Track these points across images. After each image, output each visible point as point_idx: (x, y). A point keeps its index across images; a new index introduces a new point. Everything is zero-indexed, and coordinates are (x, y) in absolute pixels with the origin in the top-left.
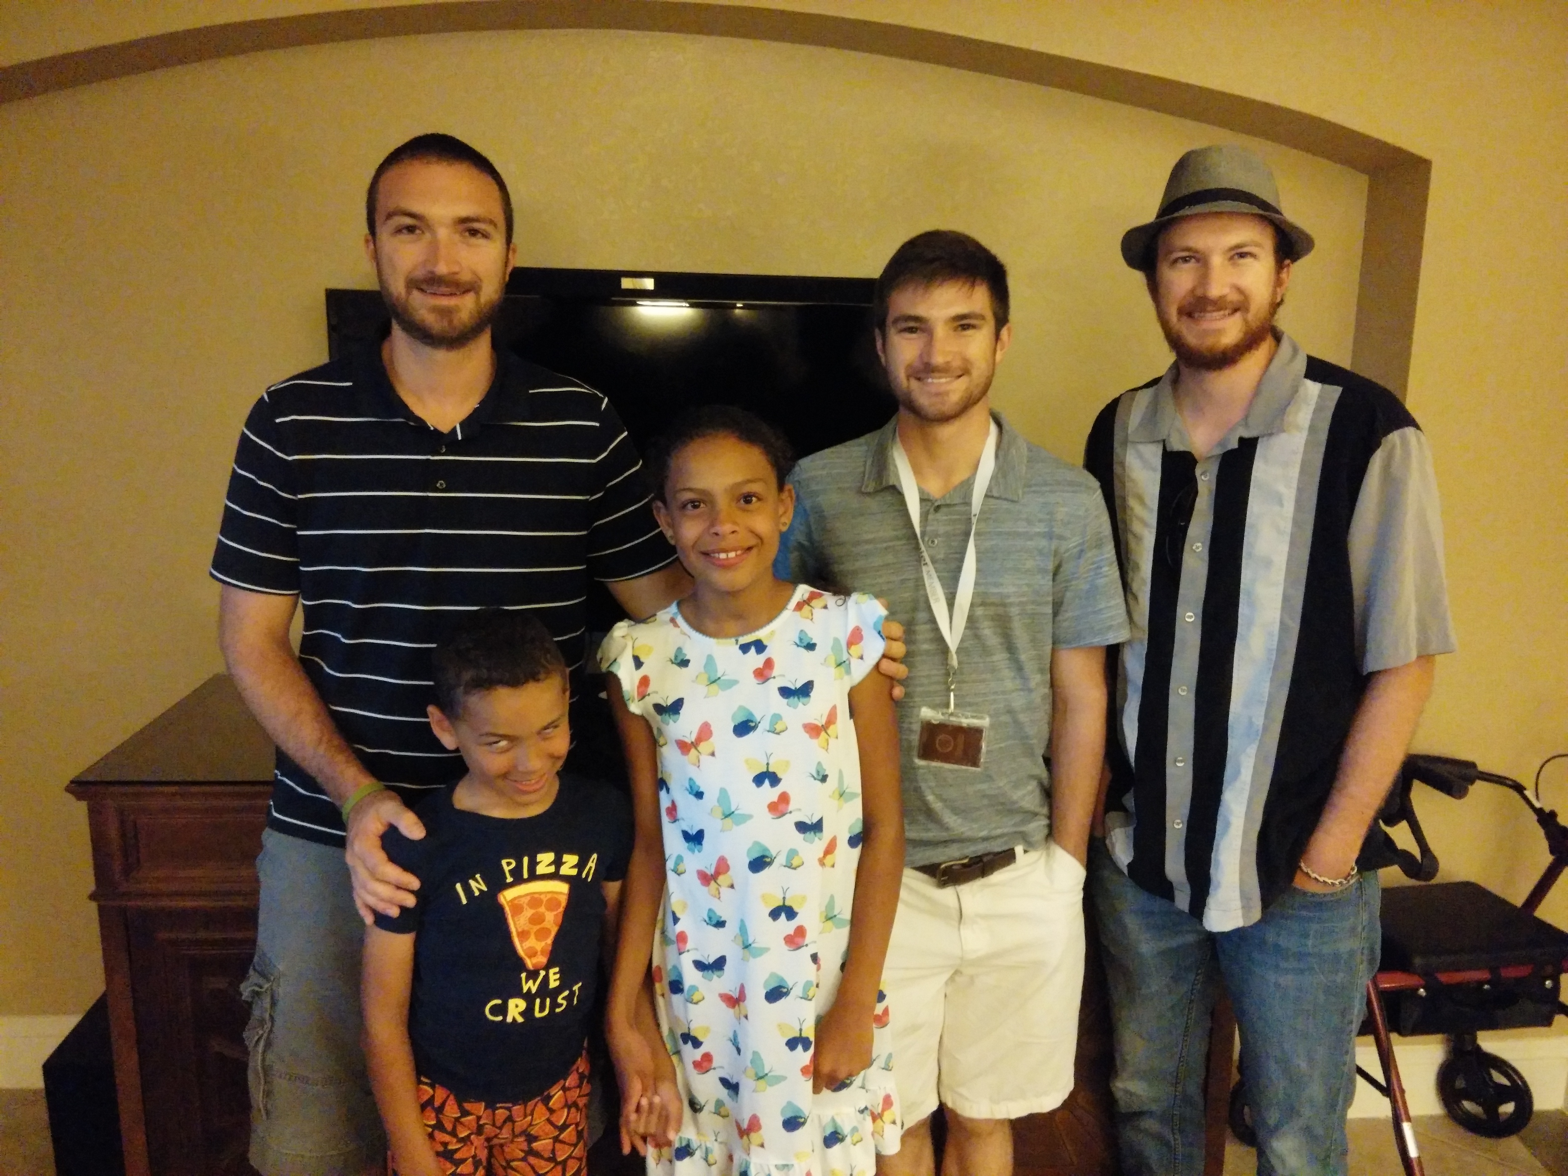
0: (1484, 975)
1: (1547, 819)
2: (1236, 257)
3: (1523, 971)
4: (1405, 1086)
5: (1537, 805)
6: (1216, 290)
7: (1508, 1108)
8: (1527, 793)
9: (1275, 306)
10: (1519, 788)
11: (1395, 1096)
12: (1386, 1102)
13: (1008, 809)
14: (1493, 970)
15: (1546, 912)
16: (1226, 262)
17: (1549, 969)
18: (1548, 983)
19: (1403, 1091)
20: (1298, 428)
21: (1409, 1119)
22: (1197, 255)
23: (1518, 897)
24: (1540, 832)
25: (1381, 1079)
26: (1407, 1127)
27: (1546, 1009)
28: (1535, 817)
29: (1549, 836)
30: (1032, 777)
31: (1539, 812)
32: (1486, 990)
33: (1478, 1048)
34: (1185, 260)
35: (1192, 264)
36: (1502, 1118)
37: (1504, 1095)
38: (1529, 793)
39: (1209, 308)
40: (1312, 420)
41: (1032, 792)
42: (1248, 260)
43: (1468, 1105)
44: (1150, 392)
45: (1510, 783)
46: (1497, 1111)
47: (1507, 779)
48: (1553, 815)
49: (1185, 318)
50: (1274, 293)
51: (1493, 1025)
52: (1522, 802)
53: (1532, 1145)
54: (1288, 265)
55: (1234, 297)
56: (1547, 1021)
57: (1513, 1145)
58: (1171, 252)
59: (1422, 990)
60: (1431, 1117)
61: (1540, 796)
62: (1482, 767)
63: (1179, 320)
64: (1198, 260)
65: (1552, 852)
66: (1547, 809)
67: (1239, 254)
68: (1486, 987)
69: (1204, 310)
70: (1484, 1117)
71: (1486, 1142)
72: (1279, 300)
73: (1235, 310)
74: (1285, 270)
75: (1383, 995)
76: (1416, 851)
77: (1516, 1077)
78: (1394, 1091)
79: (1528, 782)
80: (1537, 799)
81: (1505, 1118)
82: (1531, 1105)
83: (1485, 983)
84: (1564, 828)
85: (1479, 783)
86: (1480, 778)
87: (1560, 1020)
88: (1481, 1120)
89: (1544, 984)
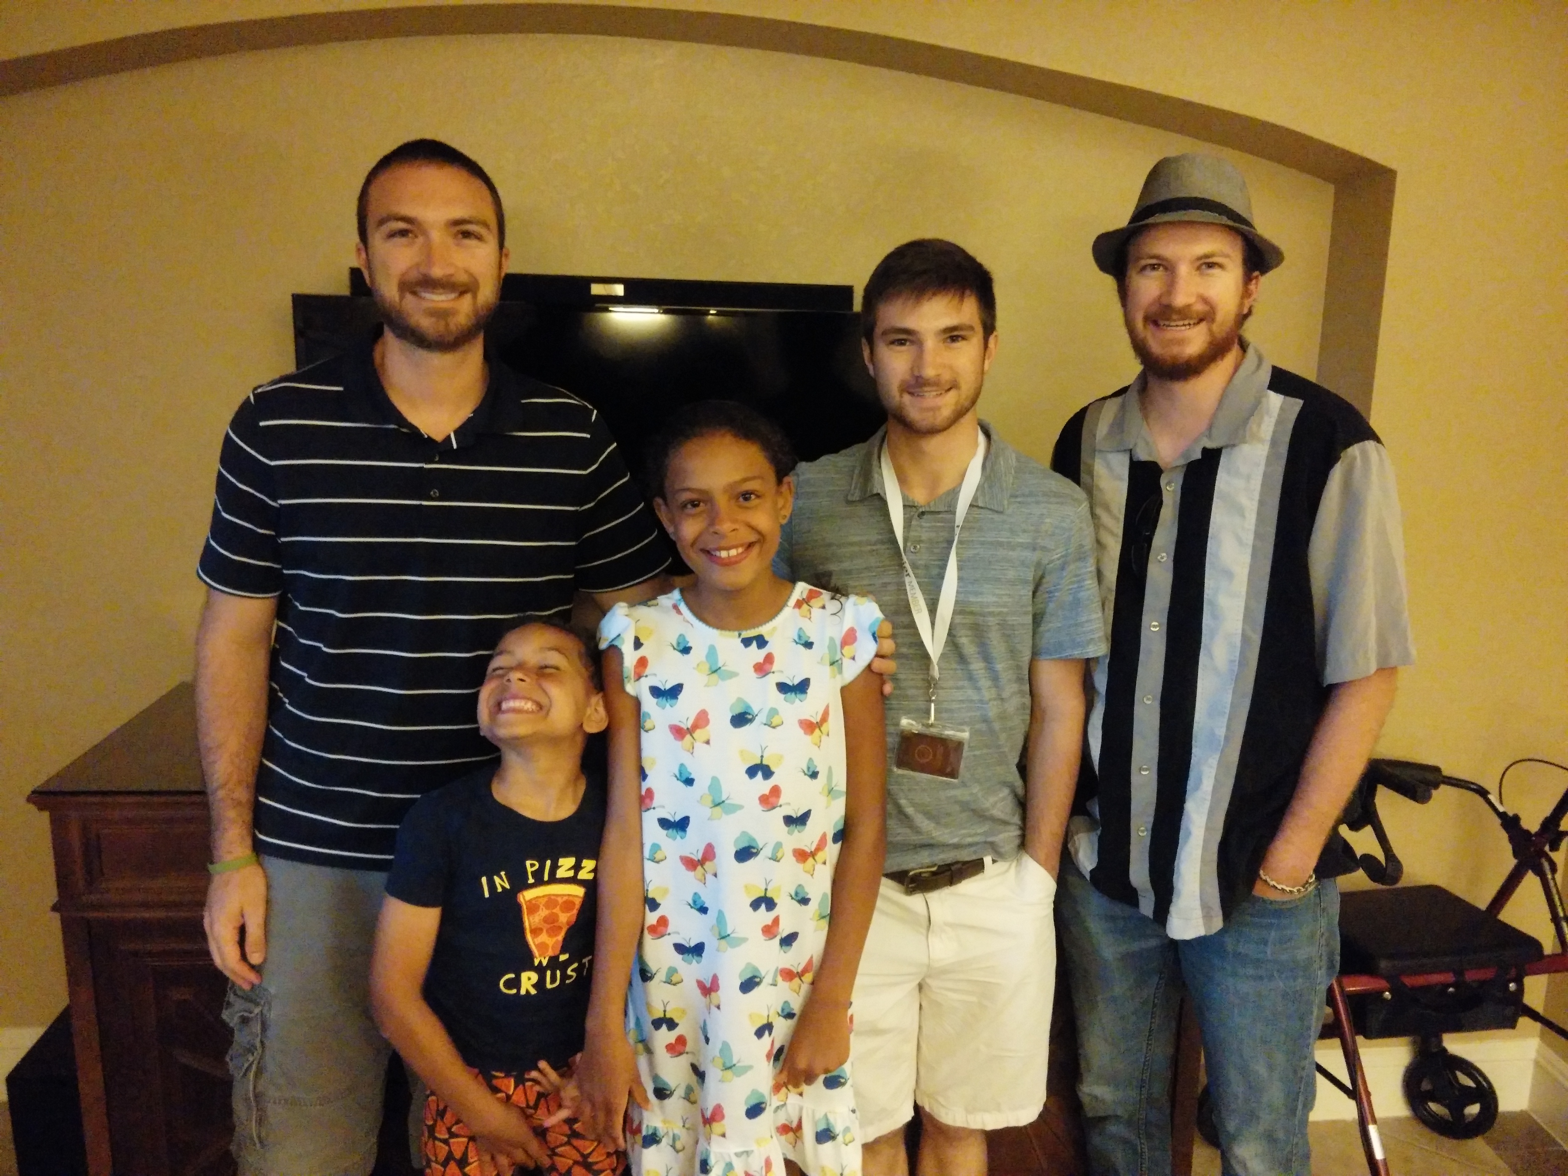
0: (1448, 978)
1: (1510, 823)
2: (1204, 267)
3: (1487, 974)
4: (1370, 1089)
5: (1501, 809)
6: (1181, 299)
7: (1474, 1109)
8: (1490, 797)
9: (1243, 318)
10: (1482, 793)
11: (1361, 1099)
12: (1352, 1104)
13: (980, 815)
14: (1459, 973)
15: (1508, 915)
16: (1194, 273)
17: (1513, 973)
18: (1512, 986)
19: (1368, 1094)
20: (1260, 440)
21: (1375, 1121)
22: (1165, 263)
23: (1482, 900)
24: (1504, 835)
25: (1347, 1082)
26: (1372, 1130)
27: (1509, 1011)
28: (1498, 821)
29: (1511, 840)
30: (1005, 784)
31: (1502, 816)
32: (1451, 993)
33: (1445, 1050)
34: (1153, 268)
35: (1159, 273)
36: (1468, 1120)
37: (1470, 1096)
38: (1493, 798)
39: (1175, 317)
40: (1274, 432)
41: (1003, 799)
42: (1216, 272)
43: (1433, 1106)
44: (1118, 400)
45: (1475, 787)
46: (1463, 1110)
47: (1473, 783)
48: (1516, 819)
49: (1152, 326)
50: (1241, 305)
51: (1458, 1027)
52: (1487, 807)
53: (1497, 1146)
54: (1257, 277)
55: (1200, 307)
56: (1511, 1024)
57: (1478, 1145)
58: (1138, 259)
59: (1387, 993)
60: (1398, 1120)
61: (1504, 802)
62: (1447, 771)
63: (1146, 329)
64: (1165, 269)
65: (1516, 854)
66: (1511, 814)
67: (1207, 264)
68: (1451, 989)
69: (1170, 320)
70: (1451, 1119)
71: (1450, 1143)
72: (1245, 311)
73: (1201, 320)
74: (1254, 282)
75: (1350, 999)
76: (1380, 856)
77: (1480, 1079)
78: (1360, 1094)
79: (1491, 786)
80: (1501, 802)
81: (1470, 1119)
82: (1496, 1107)
83: (1449, 986)
84: (1527, 832)
85: (1443, 787)
86: (1444, 783)
87: (1524, 1022)
88: (1447, 1122)
89: (1508, 986)
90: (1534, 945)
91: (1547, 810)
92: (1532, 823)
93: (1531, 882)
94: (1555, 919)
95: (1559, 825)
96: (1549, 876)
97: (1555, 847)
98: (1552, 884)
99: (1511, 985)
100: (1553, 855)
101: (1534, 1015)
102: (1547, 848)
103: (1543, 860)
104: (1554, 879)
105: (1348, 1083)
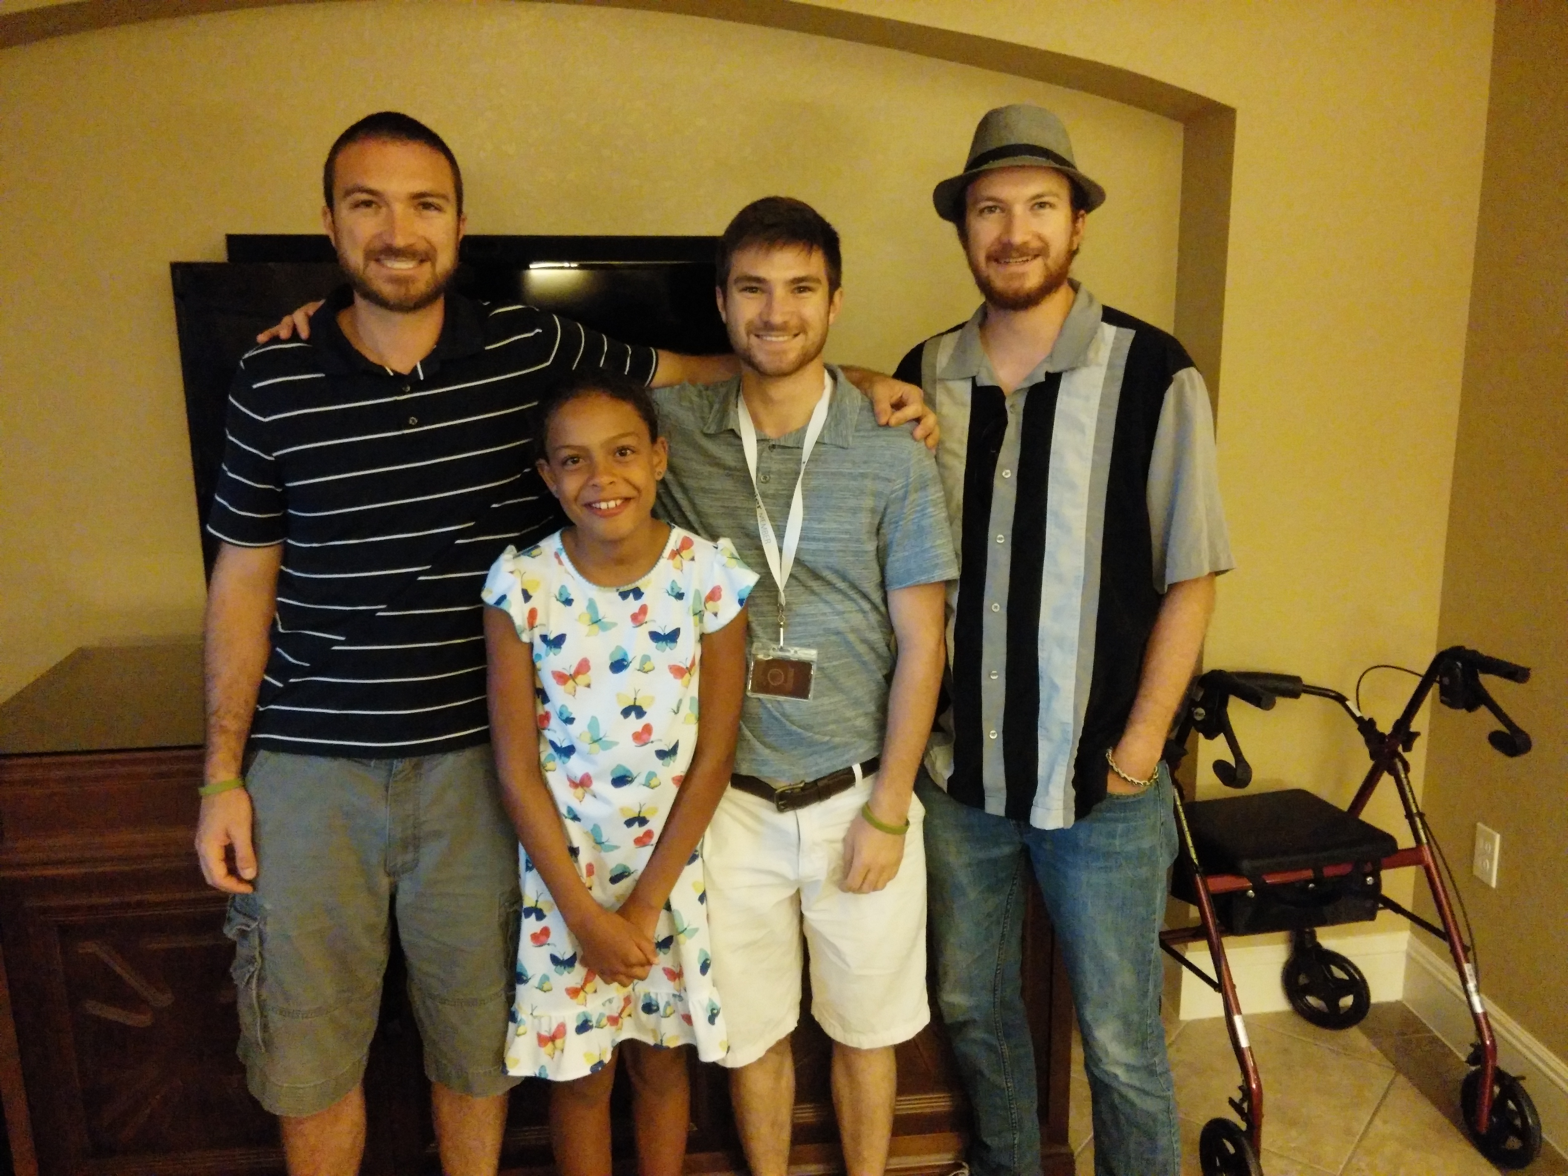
0: (1309, 874)
1: (1367, 727)
2: (1036, 207)
3: (1345, 869)
4: (1235, 981)
5: (1358, 714)
6: (1018, 238)
7: (1347, 1001)
8: (1348, 703)
9: (1072, 254)
10: (1341, 699)
11: (1226, 990)
12: (1219, 996)
14: (1317, 870)
15: (1369, 815)
16: (1028, 213)
17: (1369, 867)
18: (1370, 880)
19: (1233, 987)
20: (1100, 365)
21: (1239, 1012)
22: (1000, 205)
23: (1344, 802)
24: (1360, 739)
26: (1238, 1020)
27: (1368, 904)
28: (1354, 725)
29: (1368, 742)
31: (1359, 720)
32: (1312, 889)
33: (1319, 946)
34: (991, 209)
35: (996, 216)
36: (1342, 1012)
37: (1343, 988)
38: (1351, 704)
39: (1014, 254)
40: (1110, 358)
42: (1047, 211)
43: (1312, 1000)
44: (956, 335)
45: (1333, 694)
46: (1337, 1004)
47: (1330, 691)
48: (1371, 723)
49: (994, 264)
50: (1071, 241)
51: (1323, 923)
52: (1344, 712)
53: (1371, 1035)
54: (1083, 215)
55: (1035, 244)
56: (1371, 916)
57: (1354, 1035)
58: (976, 202)
59: (1251, 891)
60: (1277, 1014)
61: (1360, 705)
62: (1306, 680)
63: (987, 267)
64: (1003, 210)
65: (1372, 756)
66: (1367, 718)
67: (1039, 204)
68: (1311, 885)
69: (1010, 257)
70: (1326, 1010)
71: (1327, 1033)
72: (1075, 248)
73: (1036, 256)
74: (1081, 219)
75: (1216, 898)
76: (1231, 760)
77: (1352, 971)
78: (1225, 986)
79: (1349, 693)
80: (1359, 708)
81: (1346, 1010)
82: (1368, 997)
83: (1311, 881)
84: (1382, 734)
85: (1304, 696)
86: (1306, 692)
87: (1384, 915)
88: (1324, 1014)
89: (1365, 881)
90: (1389, 840)
91: (1397, 712)
92: (1385, 727)
93: (1387, 781)
94: (1409, 815)
95: (1408, 727)
96: (1403, 776)
97: (1408, 748)
98: (1405, 781)
99: (1368, 879)
100: (1407, 756)
101: (1397, 908)
102: (1400, 749)
103: (1397, 760)
104: (1407, 777)
105: (1214, 976)
